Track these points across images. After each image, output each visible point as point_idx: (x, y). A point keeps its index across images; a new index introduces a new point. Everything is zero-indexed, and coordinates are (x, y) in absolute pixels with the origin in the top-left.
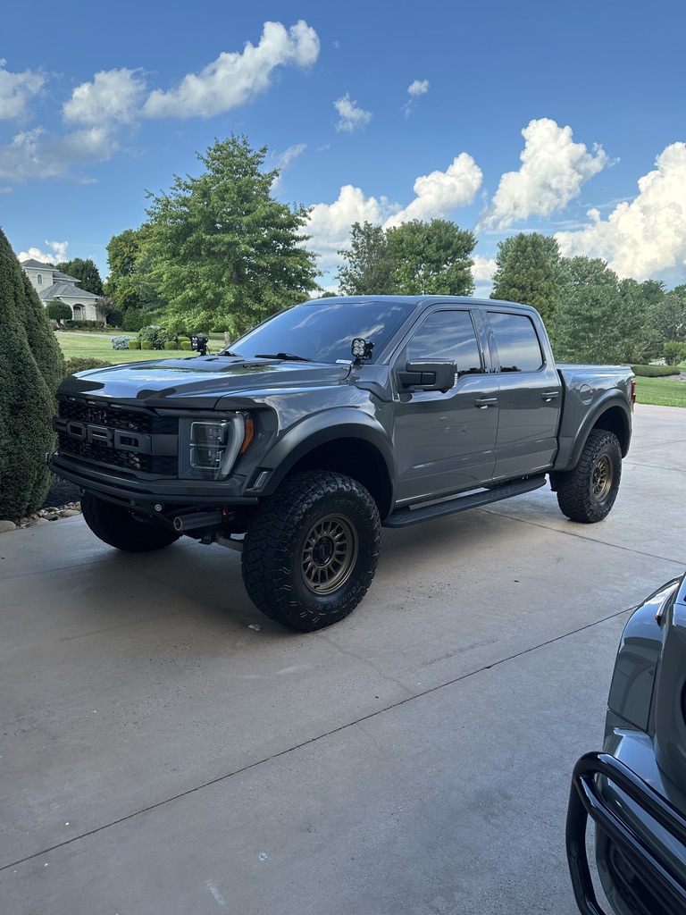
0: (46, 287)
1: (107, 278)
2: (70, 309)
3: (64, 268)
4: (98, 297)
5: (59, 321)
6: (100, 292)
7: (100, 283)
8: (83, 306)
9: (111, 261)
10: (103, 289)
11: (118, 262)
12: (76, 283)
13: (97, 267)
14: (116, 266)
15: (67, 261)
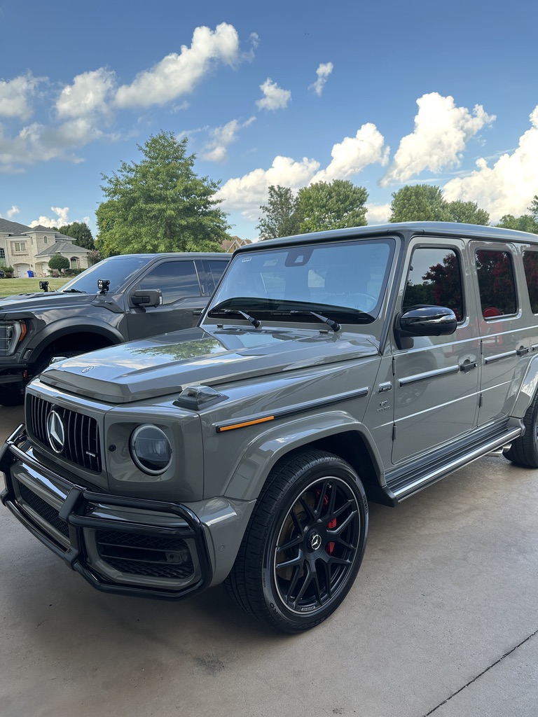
0: (50, 245)
1: (97, 236)
2: (67, 260)
3: (64, 231)
4: (89, 251)
5: (60, 270)
6: (92, 247)
7: (92, 240)
8: (78, 258)
9: (99, 223)
10: (94, 245)
11: (104, 223)
12: (73, 241)
13: (89, 228)
14: (103, 227)
15: (67, 225)
